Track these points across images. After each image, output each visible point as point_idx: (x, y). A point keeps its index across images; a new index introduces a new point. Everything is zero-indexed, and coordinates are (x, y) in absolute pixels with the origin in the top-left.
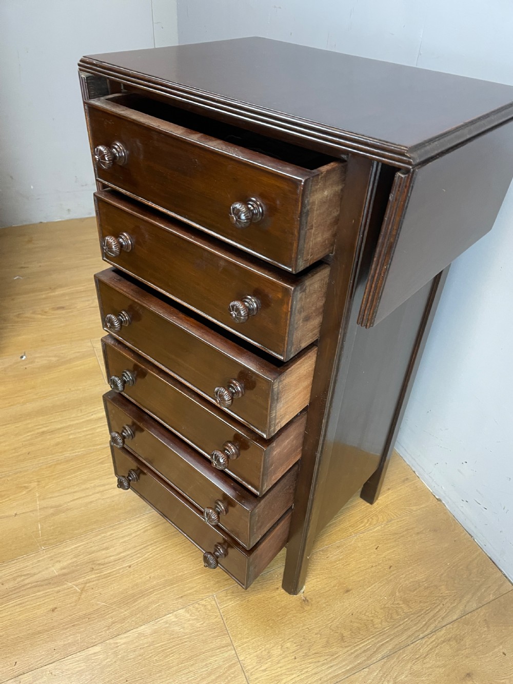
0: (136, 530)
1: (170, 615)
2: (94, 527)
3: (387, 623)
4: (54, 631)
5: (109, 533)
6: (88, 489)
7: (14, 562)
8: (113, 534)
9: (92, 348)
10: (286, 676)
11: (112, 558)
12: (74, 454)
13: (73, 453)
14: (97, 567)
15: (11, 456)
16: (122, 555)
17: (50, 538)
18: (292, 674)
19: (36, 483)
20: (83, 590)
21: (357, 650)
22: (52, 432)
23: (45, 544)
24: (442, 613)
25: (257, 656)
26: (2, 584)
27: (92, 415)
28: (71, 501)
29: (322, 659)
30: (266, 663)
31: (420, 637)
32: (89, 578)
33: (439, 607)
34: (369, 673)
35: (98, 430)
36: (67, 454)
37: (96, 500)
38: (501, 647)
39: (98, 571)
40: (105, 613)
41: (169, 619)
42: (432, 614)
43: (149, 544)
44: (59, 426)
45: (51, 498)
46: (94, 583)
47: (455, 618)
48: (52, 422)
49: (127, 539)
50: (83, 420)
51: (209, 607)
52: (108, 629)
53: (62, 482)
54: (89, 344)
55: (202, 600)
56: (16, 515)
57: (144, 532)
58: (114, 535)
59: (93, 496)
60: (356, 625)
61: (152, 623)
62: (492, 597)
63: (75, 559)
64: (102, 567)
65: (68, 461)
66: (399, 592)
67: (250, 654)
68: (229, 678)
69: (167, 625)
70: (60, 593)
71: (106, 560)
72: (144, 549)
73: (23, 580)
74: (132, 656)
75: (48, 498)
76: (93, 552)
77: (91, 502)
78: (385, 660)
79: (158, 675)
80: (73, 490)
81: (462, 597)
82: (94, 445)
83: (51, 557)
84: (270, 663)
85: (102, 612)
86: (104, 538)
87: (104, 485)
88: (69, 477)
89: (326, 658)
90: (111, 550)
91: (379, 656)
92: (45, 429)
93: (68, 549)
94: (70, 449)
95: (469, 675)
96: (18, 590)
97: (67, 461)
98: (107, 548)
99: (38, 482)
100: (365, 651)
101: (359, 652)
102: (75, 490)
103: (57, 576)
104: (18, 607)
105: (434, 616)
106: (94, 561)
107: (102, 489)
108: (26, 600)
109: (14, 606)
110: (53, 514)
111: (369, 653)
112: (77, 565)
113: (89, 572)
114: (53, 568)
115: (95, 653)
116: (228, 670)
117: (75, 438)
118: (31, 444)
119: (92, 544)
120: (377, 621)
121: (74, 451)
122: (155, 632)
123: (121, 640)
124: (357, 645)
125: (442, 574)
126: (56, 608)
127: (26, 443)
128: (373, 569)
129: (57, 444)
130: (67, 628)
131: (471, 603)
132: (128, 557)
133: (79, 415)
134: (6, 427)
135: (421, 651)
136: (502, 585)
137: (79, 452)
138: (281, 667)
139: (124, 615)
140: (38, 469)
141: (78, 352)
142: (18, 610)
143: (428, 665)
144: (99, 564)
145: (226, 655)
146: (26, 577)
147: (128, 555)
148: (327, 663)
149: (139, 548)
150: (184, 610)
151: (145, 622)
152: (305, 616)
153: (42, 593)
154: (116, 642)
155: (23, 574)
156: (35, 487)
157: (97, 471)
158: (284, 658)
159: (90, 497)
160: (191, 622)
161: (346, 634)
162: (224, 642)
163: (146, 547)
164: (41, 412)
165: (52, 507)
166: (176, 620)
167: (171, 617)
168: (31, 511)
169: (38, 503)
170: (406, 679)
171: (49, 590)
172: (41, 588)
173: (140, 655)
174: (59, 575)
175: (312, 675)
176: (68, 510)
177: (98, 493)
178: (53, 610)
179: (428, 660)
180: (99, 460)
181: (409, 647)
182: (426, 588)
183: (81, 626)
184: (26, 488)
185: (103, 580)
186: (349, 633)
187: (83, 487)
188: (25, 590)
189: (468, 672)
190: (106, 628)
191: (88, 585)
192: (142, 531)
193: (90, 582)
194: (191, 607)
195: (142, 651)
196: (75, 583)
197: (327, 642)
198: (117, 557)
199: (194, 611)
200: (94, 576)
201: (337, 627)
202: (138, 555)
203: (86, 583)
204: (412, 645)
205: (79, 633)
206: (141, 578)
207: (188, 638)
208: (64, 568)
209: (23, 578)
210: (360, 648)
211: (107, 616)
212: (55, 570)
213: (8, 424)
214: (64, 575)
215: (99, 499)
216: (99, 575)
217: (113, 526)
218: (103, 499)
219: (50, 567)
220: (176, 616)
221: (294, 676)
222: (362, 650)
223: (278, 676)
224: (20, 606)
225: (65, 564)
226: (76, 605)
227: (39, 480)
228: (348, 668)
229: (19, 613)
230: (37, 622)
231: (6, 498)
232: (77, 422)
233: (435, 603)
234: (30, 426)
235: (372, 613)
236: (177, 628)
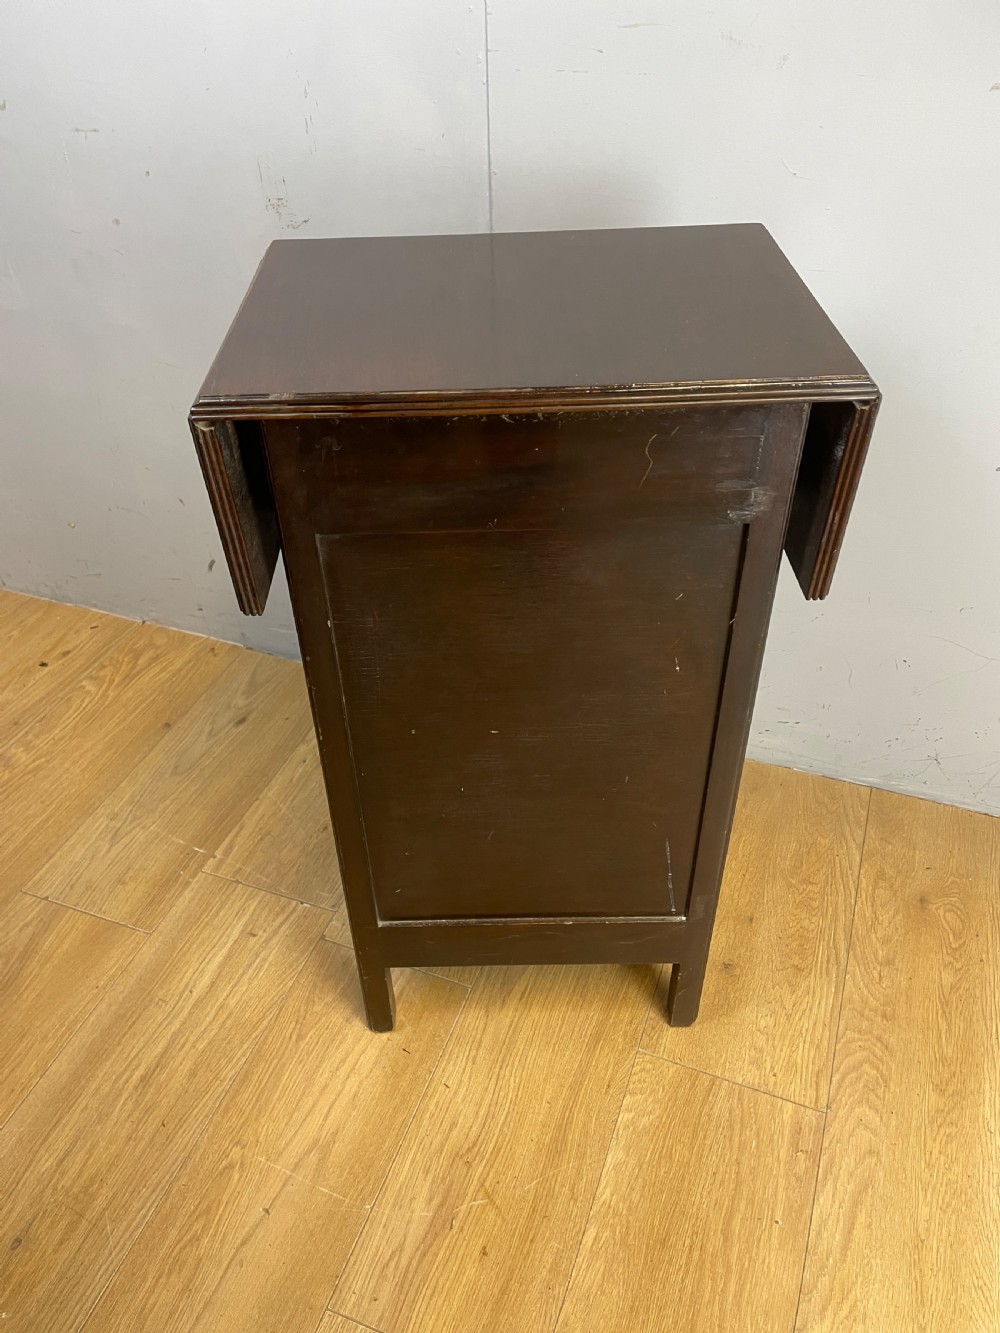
0: (461, 1071)
1: (621, 1116)
2: (401, 1119)
3: (815, 918)
4: (517, 1271)
5: (432, 1107)
6: (326, 1086)
7: (352, 1262)
8: (438, 1102)
9: (44, 902)
10: (795, 1054)
11: (474, 1128)
12: (241, 1063)
13: (237, 1063)
14: (470, 1157)
15: (137, 1153)
16: (481, 1113)
17: (360, 1187)
18: (798, 1046)
19: (237, 1149)
20: (488, 1195)
21: (821, 967)
22: (160, 1064)
23: (364, 1201)
24: (846, 864)
25: (750, 1063)
26: (375, 1300)
27: (191, 992)
28: (325, 1119)
29: (804, 1006)
30: (766, 1060)
31: (853, 903)
32: (478, 1175)
33: (837, 861)
34: (854, 977)
35: (232, 1002)
36: (229, 1073)
37: (359, 1087)
38: (917, 852)
39: (477, 1158)
40: (549, 1191)
41: (625, 1120)
42: (838, 873)
43: (497, 1070)
44: (159, 1048)
45: (287, 1145)
46: (491, 1174)
47: (858, 859)
48: (137, 1055)
49: (463, 1090)
50: (186, 1011)
51: (649, 1066)
52: (576, 1200)
53: (276, 1112)
54: (28, 900)
55: (633, 1066)
56: (267, 1211)
57: (474, 1063)
58: (441, 1101)
59: (347, 1088)
60: (794, 944)
61: (614, 1143)
62: (864, 813)
63: (430, 1177)
64: (476, 1149)
65: (244, 1078)
66: (793, 878)
67: (742, 1068)
68: (752, 1110)
69: (631, 1129)
70: (466, 1228)
71: (472, 1138)
72: (500, 1083)
73: (396, 1268)
74: (635, 1197)
75: (284, 1149)
76: (442, 1146)
77: (355, 1096)
78: (851, 953)
79: (686, 1183)
80: (308, 1107)
81: (843, 834)
82: (255, 1028)
83: (394, 1206)
84: (768, 1058)
85: (545, 1193)
86: (433, 1119)
87: (343, 1061)
88: (276, 1096)
89: (806, 1000)
90: (460, 1121)
91: (843, 954)
92: (138, 1074)
93: (404, 1174)
94: (223, 1062)
95: (922, 900)
96: (406, 1286)
97: (243, 1081)
98: (453, 1125)
99: (237, 1143)
100: (828, 961)
101: (824, 966)
102: (311, 1103)
103: (434, 1217)
104: (435, 1299)
105: (842, 873)
106: (458, 1153)
107: (346, 1067)
108: (434, 1279)
109: (429, 1303)
110: (322, 1160)
111: (832, 959)
112: (443, 1179)
113: (468, 1170)
114: (416, 1215)
115: (595, 1239)
116: (742, 1104)
117: (209, 1043)
118: (148, 1110)
119: (427, 1141)
120: (806, 923)
121: (235, 1060)
122: (627, 1150)
123: (605, 1194)
124: (817, 962)
125: (806, 828)
126: (484, 1248)
127: (136, 1114)
128: (747, 876)
129: (193, 1073)
130: (528, 1253)
131: (855, 834)
132: (492, 1108)
133: (168, 1008)
134: (65, 1126)
135: (867, 915)
136: (859, 794)
137: (243, 1055)
138: (781, 1050)
139: (573, 1167)
140: (211, 1129)
141: (27, 925)
142: (440, 1302)
143: (886, 923)
144: (469, 1150)
145: (723, 1093)
146: (396, 1259)
147: (490, 1105)
148: (813, 1004)
149: (492, 1086)
150: (628, 1097)
151: (605, 1150)
152: (745, 981)
153: (442, 1253)
154: (600, 1203)
155: (385, 1261)
156: (242, 1156)
157: (309, 1054)
158: (774, 1039)
159: (344, 1092)
160: (650, 1100)
161: (796, 960)
162: (706, 1084)
163: (498, 1079)
164: (95, 1056)
165: (309, 1151)
166: (633, 1114)
167: (624, 1117)
168: (284, 1186)
169: (279, 1168)
170: (885, 952)
171: (447, 1241)
172: (434, 1249)
173: (644, 1188)
174: (436, 1212)
175: (814, 1028)
176: (335, 1134)
177: (348, 1077)
178: (485, 1253)
179: (881, 918)
180: (291, 1037)
181: (856, 921)
182: (808, 853)
183: (541, 1232)
184: (230, 1167)
185: (498, 1160)
186: (797, 958)
187: (316, 1089)
188: (416, 1272)
189: (919, 899)
190: (572, 1203)
191: (487, 1184)
192: (470, 1064)
193: (484, 1181)
194: (631, 1086)
195: (640, 1180)
196: (468, 1198)
197: (790, 985)
198: (479, 1120)
199: (640, 1086)
200: (480, 1169)
201: (782, 962)
202: (502, 1094)
203: (482, 1185)
204: (856, 917)
205: (549, 1240)
206: (538, 1113)
207: (668, 1117)
208: (431, 1199)
209: (392, 1265)
210: (822, 962)
211: (557, 1190)
212: (421, 1212)
213: (61, 1118)
214: (441, 1205)
215: (361, 1083)
216: (484, 1162)
217: (425, 1094)
218: (367, 1077)
219: (411, 1217)
220: (629, 1110)
221: (801, 1046)
222: (825, 962)
223: (788, 1061)
224: (436, 1294)
225: (425, 1192)
226: (504, 1220)
227: (237, 1139)
228: (833, 990)
229: (446, 1303)
230: (484, 1287)
231: (218, 1209)
232: (181, 1019)
233: (830, 861)
234: (106, 1088)
235: (794, 921)
236: (645, 1121)
